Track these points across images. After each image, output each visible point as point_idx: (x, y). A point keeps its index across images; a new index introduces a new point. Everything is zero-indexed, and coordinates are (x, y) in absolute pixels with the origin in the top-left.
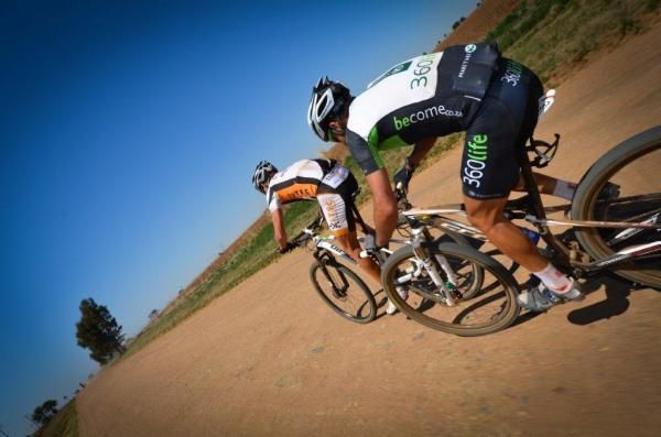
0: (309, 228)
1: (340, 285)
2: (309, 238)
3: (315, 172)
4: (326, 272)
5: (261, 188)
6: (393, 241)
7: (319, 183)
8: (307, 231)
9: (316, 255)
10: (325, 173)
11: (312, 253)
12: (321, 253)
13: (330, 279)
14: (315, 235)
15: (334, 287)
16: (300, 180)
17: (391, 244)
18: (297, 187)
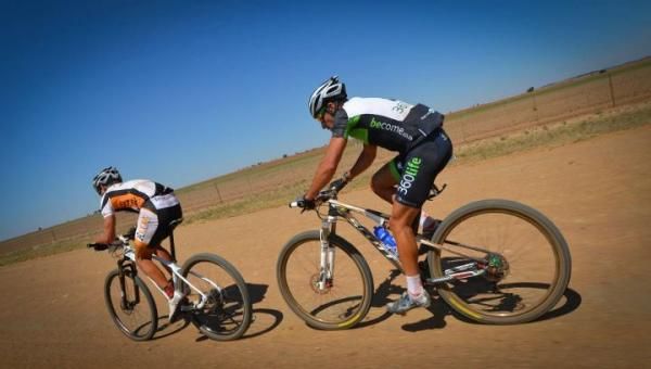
0: (125, 236)
1: (132, 298)
2: (121, 245)
3: (149, 191)
4: (123, 281)
5: (99, 189)
6: (192, 273)
7: (147, 199)
8: (121, 238)
9: (120, 263)
10: (156, 194)
11: (117, 260)
12: (126, 262)
13: (124, 289)
14: (127, 244)
15: (125, 298)
16: (134, 192)
17: (189, 275)
18: (130, 196)
